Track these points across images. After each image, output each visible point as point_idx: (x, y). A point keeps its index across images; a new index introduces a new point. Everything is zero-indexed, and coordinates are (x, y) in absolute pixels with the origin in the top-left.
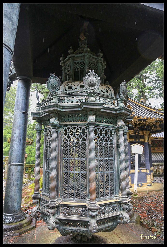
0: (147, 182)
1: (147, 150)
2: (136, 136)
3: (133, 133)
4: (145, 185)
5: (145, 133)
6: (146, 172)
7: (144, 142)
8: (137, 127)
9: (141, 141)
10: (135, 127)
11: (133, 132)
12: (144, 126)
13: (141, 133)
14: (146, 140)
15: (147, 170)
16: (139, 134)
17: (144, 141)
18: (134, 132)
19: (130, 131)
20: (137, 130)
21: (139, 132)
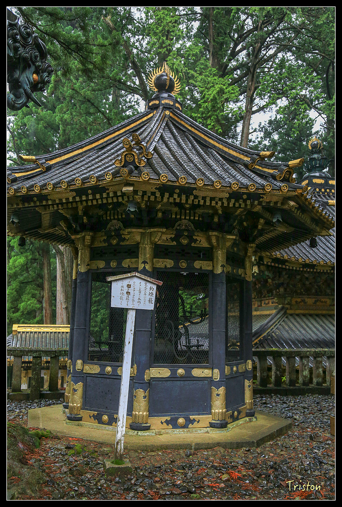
0: (210, 413)
1: (219, 298)
2: (183, 251)
3: (171, 238)
4: (200, 425)
5: (214, 241)
6: (212, 377)
7: (212, 271)
8: (188, 218)
9: (198, 267)
10: (180, 219)
11: (169, 236)
12: (212, 217)
13: (202, 241)
14: (217, 264)
15: (212, 369)
16: (193, 245)
17: (210, 268)
18: (173, 236)
19: (155, 230)
20: (185, 230)
21: (195, 237)
